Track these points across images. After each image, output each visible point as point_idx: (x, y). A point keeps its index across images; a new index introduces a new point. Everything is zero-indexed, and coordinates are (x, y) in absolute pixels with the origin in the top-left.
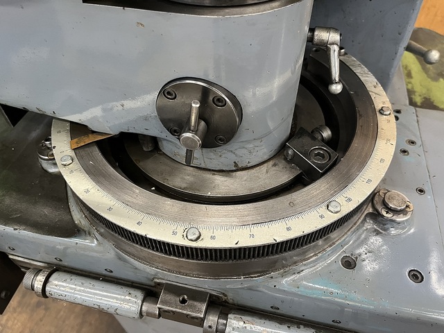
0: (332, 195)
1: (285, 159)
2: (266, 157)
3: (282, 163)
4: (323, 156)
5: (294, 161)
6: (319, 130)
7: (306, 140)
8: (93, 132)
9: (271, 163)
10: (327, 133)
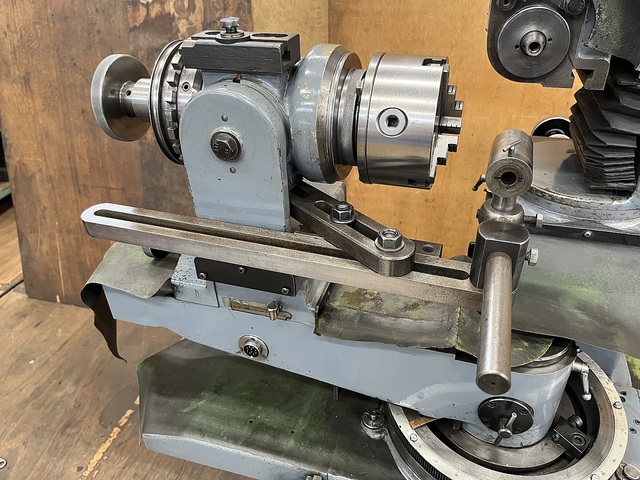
0: (593, 471)
1: (553, 440)
2: (540, 438)
3: (551, 443)
4: (580, 440)
5: (560, 442)
6: (572, 419)
7: (566, 427)
8: (422, 416)
9: (543, 443)
10: (579, 422)
